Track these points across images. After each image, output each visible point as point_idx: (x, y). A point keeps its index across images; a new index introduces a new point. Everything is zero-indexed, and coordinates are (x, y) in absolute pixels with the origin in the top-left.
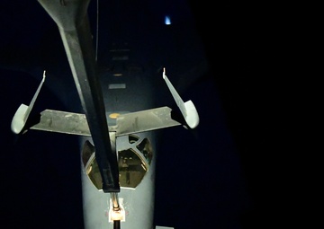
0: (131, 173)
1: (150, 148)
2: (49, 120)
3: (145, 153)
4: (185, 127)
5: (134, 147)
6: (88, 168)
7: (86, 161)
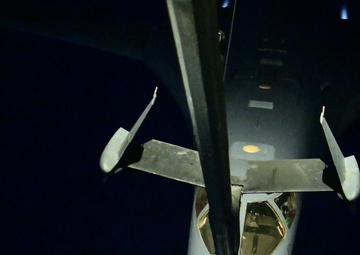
0: (262, 237)
1: (294, 204)
2: (154, 157)
3: (285, 209)
4: (339, 195)
5: (270, 199)
6: (202, 219)
7: (200, 208)
